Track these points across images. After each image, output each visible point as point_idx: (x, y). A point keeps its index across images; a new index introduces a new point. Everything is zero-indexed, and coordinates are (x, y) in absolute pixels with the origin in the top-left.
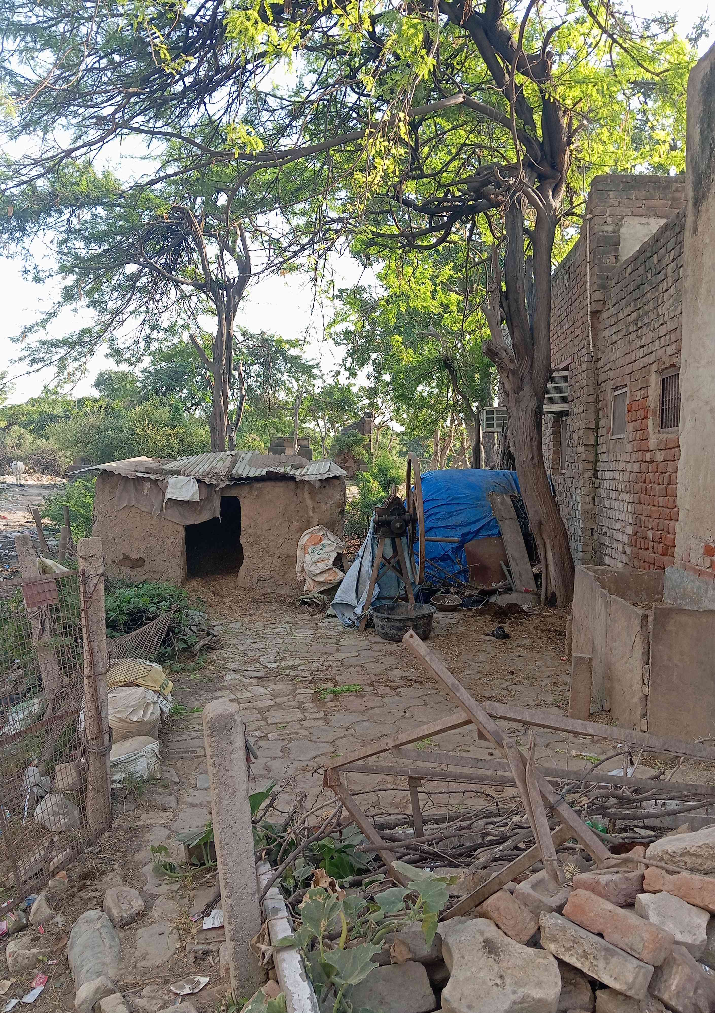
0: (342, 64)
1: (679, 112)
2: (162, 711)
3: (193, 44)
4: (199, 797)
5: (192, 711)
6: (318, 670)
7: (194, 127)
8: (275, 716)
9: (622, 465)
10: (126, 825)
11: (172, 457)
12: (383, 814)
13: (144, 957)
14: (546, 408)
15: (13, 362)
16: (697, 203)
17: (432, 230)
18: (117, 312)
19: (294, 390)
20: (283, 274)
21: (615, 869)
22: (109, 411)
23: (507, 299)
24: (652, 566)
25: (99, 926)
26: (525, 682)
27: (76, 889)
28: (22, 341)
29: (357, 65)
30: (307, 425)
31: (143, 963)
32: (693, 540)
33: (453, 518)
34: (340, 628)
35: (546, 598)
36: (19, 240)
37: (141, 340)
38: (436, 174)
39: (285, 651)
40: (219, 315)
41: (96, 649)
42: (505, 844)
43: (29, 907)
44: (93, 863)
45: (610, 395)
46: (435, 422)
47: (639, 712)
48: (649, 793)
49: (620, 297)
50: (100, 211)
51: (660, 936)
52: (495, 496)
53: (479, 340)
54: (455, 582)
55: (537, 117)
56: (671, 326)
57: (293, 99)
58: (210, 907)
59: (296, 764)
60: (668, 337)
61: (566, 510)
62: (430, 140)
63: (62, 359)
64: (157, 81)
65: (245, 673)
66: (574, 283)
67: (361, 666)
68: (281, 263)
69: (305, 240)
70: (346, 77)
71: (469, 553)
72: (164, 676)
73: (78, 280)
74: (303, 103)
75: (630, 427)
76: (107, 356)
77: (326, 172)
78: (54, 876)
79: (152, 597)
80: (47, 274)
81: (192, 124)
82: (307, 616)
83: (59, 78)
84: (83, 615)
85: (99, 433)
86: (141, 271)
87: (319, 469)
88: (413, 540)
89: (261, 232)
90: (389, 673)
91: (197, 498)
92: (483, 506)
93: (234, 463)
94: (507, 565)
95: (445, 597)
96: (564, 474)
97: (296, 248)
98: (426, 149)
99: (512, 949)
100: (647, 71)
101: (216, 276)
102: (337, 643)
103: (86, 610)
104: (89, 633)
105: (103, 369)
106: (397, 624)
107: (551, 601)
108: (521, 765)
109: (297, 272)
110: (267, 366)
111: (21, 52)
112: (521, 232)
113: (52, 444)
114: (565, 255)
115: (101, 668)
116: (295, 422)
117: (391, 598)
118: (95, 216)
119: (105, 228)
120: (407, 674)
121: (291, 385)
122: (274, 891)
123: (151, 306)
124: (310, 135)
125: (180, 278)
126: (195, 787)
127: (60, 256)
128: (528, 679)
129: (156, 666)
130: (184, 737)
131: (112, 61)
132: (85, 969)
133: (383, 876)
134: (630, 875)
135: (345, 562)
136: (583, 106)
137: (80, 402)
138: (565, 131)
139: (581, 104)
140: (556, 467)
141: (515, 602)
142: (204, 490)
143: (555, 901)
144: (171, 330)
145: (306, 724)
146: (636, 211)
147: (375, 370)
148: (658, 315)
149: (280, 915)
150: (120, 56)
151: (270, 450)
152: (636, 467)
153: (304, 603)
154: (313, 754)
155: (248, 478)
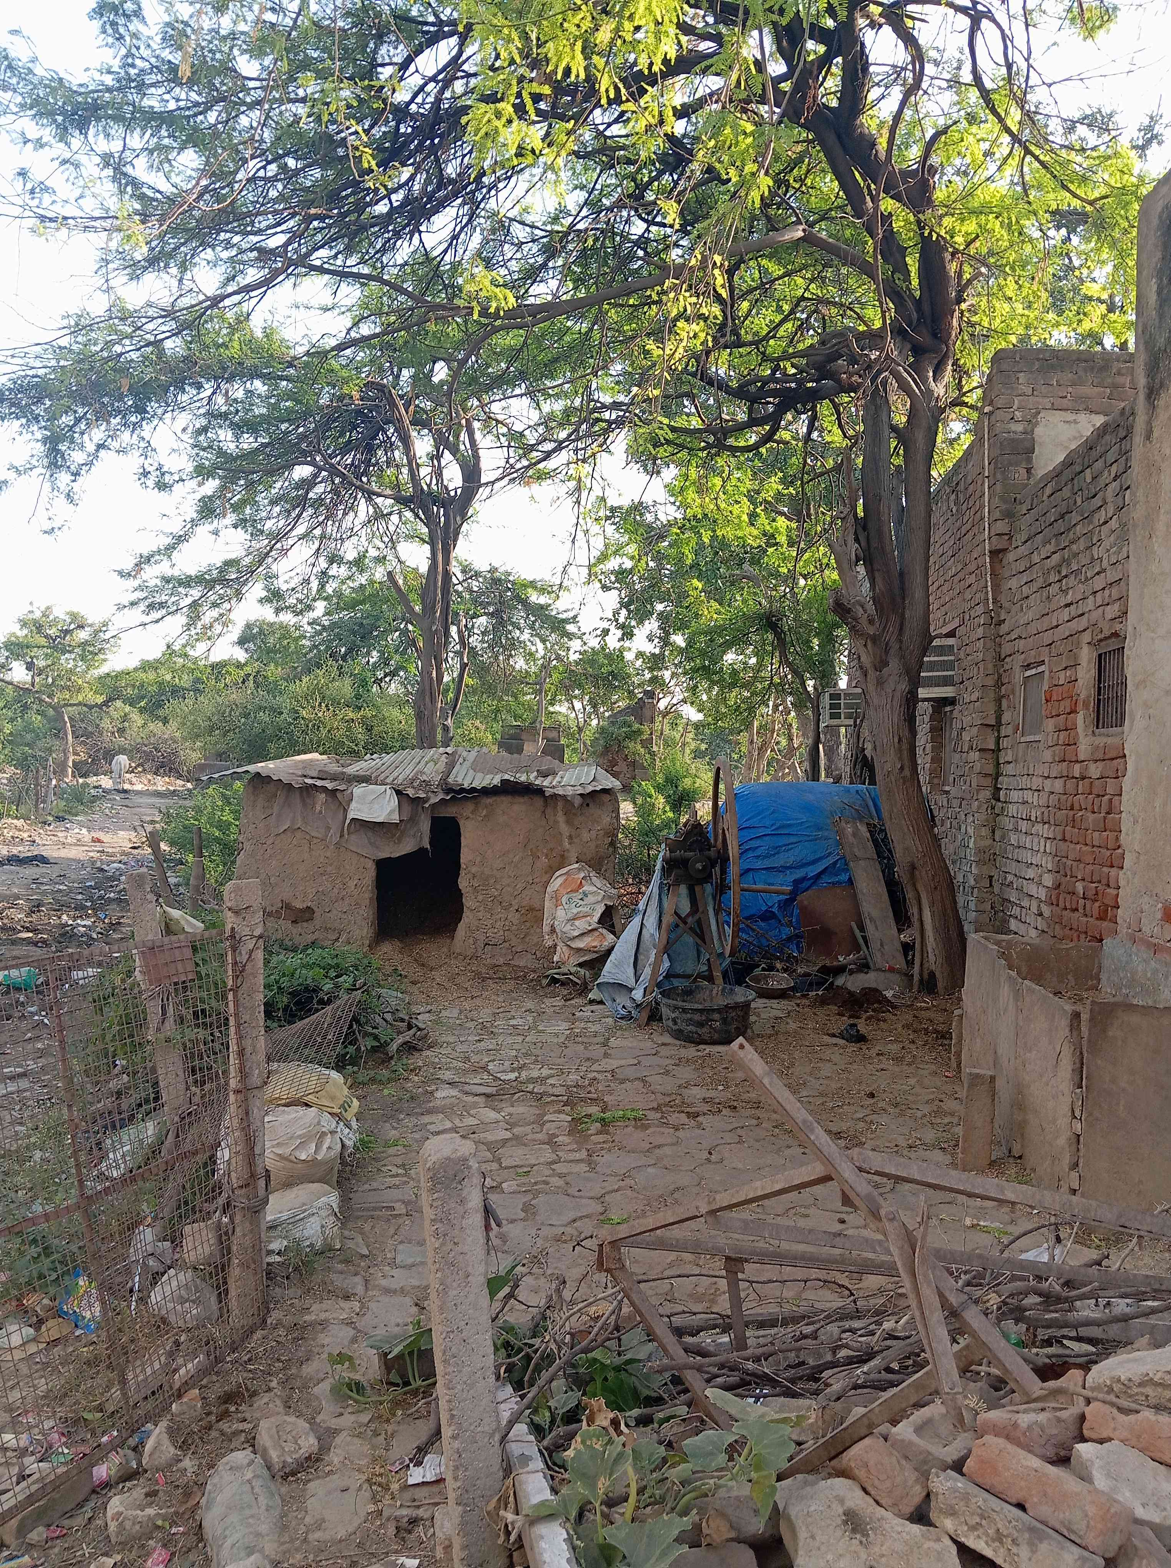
0: (625, 177)
1: (1122, 255)
2: (343, 1146)
3: (406, 144)
4: (399, 1278)
5: (387, 1145)
6: (577, 1086)
7: (402, 266)
8: (513, 1156)
9: (1036, 782)
10: (289, 1320)
11: (355, 755)
12: (684, 1312)
13: (319, 1524)
14: (922, 693)
15: (121, 607)
16: (1152, 393)
17: (753, 422)
18: (278, 536)
19: (538, 656)
20: (528, 483)
21: (1040, 1405)
22: (260, 681)
23: (865, 528)
24: (1083, 936)
25: (249, 1475)
26: (891, 1110)
27: (213, 1418)
28: (135, 577)
29: (646, 179)
30: (557, 708)
31: (318, 1535)
32: (1146, 899)
33: (781, 855)
34: (610, 1020)
35: (921, 981)
36: (136, 426)
37: (313, 578)
38: (759, 342)
39: (526, 1055)
40: (432, 543)
41: (249, 1050)
42: (872, 1363)
43: (142, 1443)
44: (238, 1378)
45: (1018, 676)
46: (751, 710)
47: (1066, 1161)
48: (1089, 1288)
49: (1033, 530)
50: (258, 386)
51: (1112, 1510)
52: (843, 824)
53: (819, 588)
54: (782, 952)
55: (912, 262)
56: (1112, 575)
57: (549, 228)
58: (422, 1451)
59: (546, 1231)
60: (1107, 592)
61: (951, 848)
62: (751, 291)
63: (195, 605)
64: (351, 200)
65: (467, 1088)
66: (964, 507)
67: (643, 1080)
68: (527, 468)
69: (563, 435)
70: (629, 196)
71: (803, 909)
72: (346, 1091)
73: (223, 488)
74: (567, 234)
75: (1050, 725)
76: (261, 601)
77: (596, 335)
78: (180, 1396)
79: (327, 968)
80: (177, 478)
81: (400, 261)
82: (558, 1002)
83: (206, 191)
84: (230, 996)
85: (246, 716)
86: (315, 476)
87: (578, 778)
88: (722, 888)
89: (497, 421)
90: (686, 1092)
91: (395, 818)
92: (826, 839)
93: (451, 766)
94: (862, 928)
95: (766, 977)
96: (947, 792)
97: (548, 446)
98: (745, 305)
99: (887, 1526)
100: (1075, 196)
101: (429, 486)
102: (605, 1044)
103: (235, 990)
104: (238, 1025)
105: (252, 618)
106: (697, 1017)
107: (929, 985)
108: (907, 1247)
109: (549, 481)
110: (500, 620)
111: (151, 152)
112: (887, 431)
113: (173, 730)
114: (950, 464)
115: (255, 1079)
116: (539, 703)
117: (687, 977)
118: (249, 393)
119: (264, 411)
120: (711, 1094)
121: (533, 649)
122: (521, 1429)
123: (329, 529)
124: (574, 281)
125: (375, 487)
126: (393, 1264)
127: (196, 450)
128: (896, 1105)
129: (334, 1074)
130: (375, 1185)
131: (284, 168)
132: (229, 1542)
133: (686, 1408)
134: (1064, 1414)
135: (616, 920)
136: (981, 247)
137: (218, 668)
138: (954, 282)
139: (977, 244)
140: (936, 781)
141: (873, 985)
142: (407, 808)
143: (951, 1453)
144: (359, 563)
145: (559, 1168)
146: (1059, 402)
147: (660, 628)
148: (1093, 560)
149: (532, 1466)
150: (297, 160)
151: (501, 745)
152: (1058, 785)
153: (554, 981)
154: (572, 1215)
155: (474, 790)
